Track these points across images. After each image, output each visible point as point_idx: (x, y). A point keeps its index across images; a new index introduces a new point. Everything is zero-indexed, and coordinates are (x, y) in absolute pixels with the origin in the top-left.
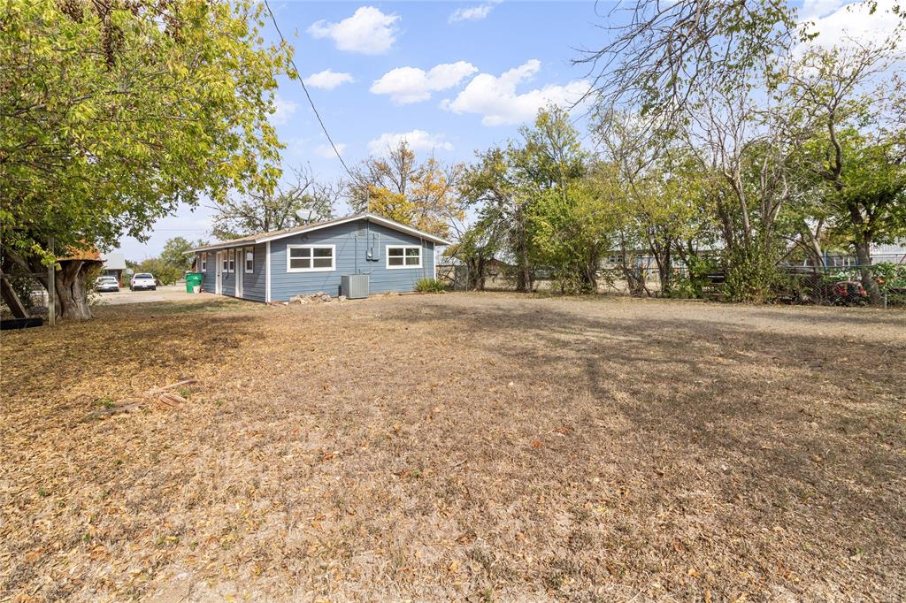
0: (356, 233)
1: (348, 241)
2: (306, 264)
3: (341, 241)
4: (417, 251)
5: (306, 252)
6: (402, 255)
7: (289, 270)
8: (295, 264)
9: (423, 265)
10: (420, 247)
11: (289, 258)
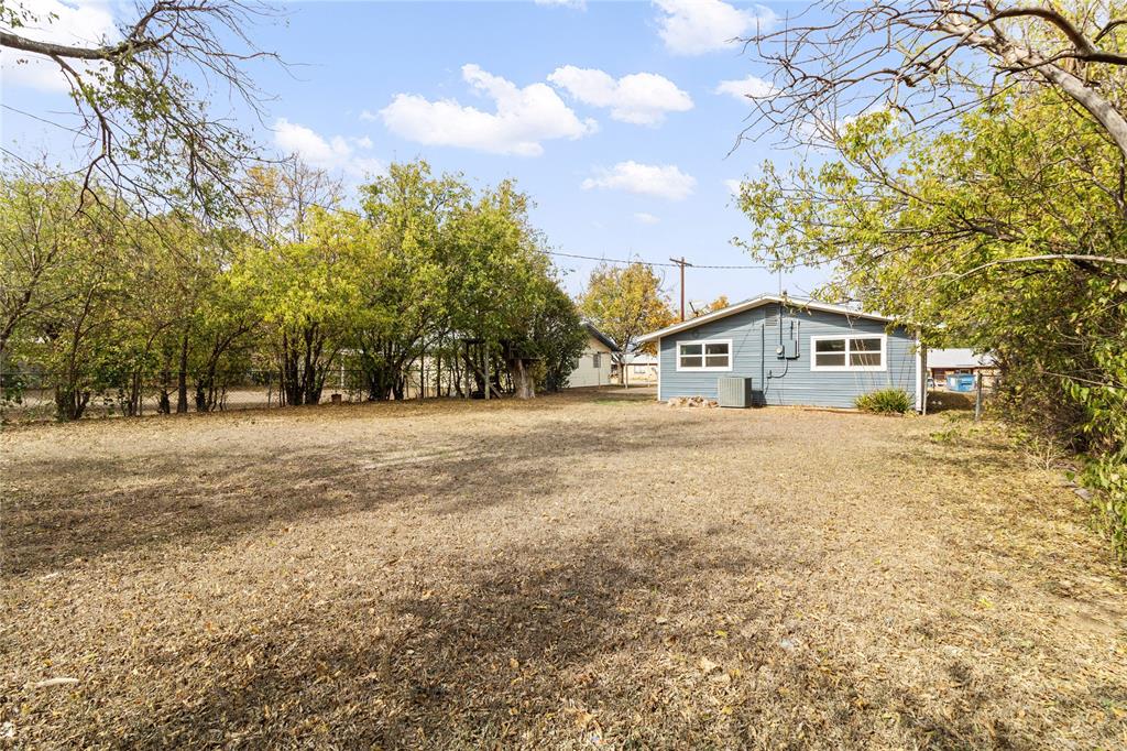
0: (763, 321)
1: (752, 333)
2: (697, 362)
3: (741, 333)
4: (875, 344)
5: (697, 349)
6: (843, 349)
7: (679, 368)
8: (686, 362)
9: (890, 365)
10: (884, 338)
11: (679, 356)
